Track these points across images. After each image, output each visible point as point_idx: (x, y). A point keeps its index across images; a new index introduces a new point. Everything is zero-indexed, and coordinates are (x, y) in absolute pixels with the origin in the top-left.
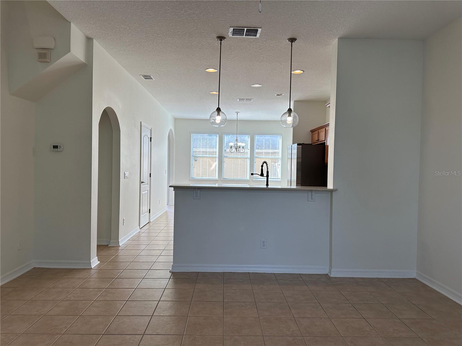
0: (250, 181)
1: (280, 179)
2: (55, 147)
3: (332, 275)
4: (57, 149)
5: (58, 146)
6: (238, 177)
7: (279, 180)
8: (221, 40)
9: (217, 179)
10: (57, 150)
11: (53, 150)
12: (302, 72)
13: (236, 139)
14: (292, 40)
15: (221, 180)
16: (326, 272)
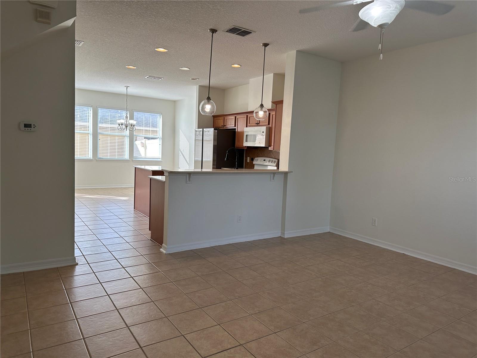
0: (129, 161)
1: (160, 158)
2: (27, 126)
3: (286, 237)
4: (31, 128)
5: (31, 124)
6: (116, 157)
7: (159, 160)
8: (213, 33)
9: (92, 159)
10: (30, 130)
11: (25, 129)
12: (240, 66)
13: (126, 115)
14: (266, 45)
15: (97, 160)
16: (279, 235)
